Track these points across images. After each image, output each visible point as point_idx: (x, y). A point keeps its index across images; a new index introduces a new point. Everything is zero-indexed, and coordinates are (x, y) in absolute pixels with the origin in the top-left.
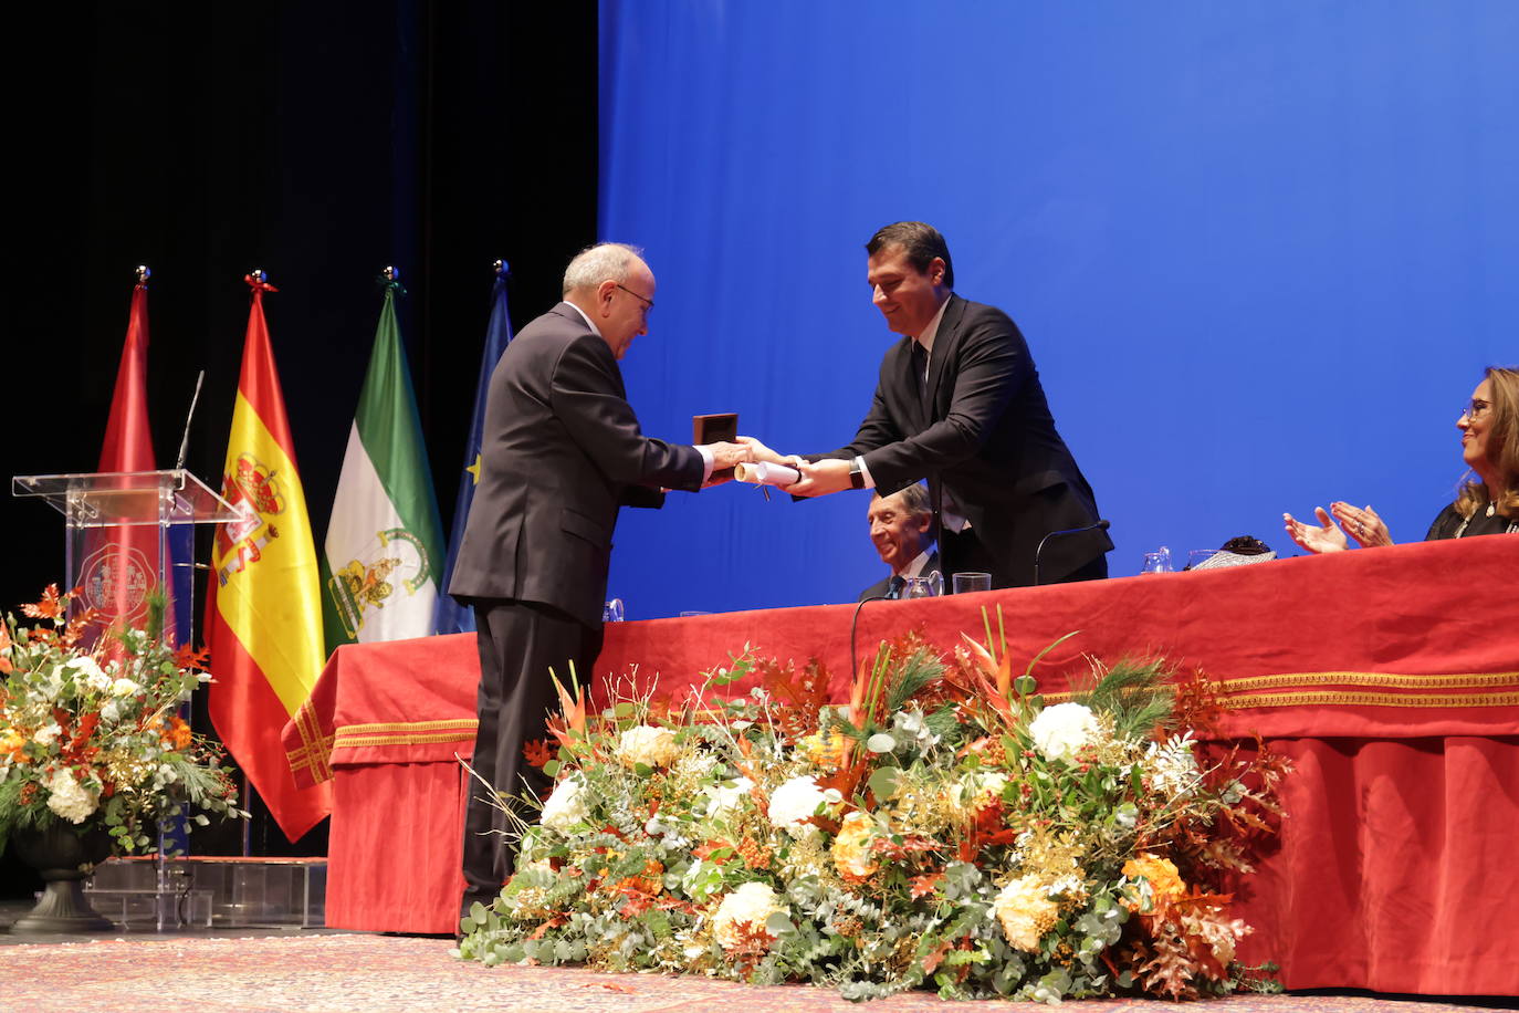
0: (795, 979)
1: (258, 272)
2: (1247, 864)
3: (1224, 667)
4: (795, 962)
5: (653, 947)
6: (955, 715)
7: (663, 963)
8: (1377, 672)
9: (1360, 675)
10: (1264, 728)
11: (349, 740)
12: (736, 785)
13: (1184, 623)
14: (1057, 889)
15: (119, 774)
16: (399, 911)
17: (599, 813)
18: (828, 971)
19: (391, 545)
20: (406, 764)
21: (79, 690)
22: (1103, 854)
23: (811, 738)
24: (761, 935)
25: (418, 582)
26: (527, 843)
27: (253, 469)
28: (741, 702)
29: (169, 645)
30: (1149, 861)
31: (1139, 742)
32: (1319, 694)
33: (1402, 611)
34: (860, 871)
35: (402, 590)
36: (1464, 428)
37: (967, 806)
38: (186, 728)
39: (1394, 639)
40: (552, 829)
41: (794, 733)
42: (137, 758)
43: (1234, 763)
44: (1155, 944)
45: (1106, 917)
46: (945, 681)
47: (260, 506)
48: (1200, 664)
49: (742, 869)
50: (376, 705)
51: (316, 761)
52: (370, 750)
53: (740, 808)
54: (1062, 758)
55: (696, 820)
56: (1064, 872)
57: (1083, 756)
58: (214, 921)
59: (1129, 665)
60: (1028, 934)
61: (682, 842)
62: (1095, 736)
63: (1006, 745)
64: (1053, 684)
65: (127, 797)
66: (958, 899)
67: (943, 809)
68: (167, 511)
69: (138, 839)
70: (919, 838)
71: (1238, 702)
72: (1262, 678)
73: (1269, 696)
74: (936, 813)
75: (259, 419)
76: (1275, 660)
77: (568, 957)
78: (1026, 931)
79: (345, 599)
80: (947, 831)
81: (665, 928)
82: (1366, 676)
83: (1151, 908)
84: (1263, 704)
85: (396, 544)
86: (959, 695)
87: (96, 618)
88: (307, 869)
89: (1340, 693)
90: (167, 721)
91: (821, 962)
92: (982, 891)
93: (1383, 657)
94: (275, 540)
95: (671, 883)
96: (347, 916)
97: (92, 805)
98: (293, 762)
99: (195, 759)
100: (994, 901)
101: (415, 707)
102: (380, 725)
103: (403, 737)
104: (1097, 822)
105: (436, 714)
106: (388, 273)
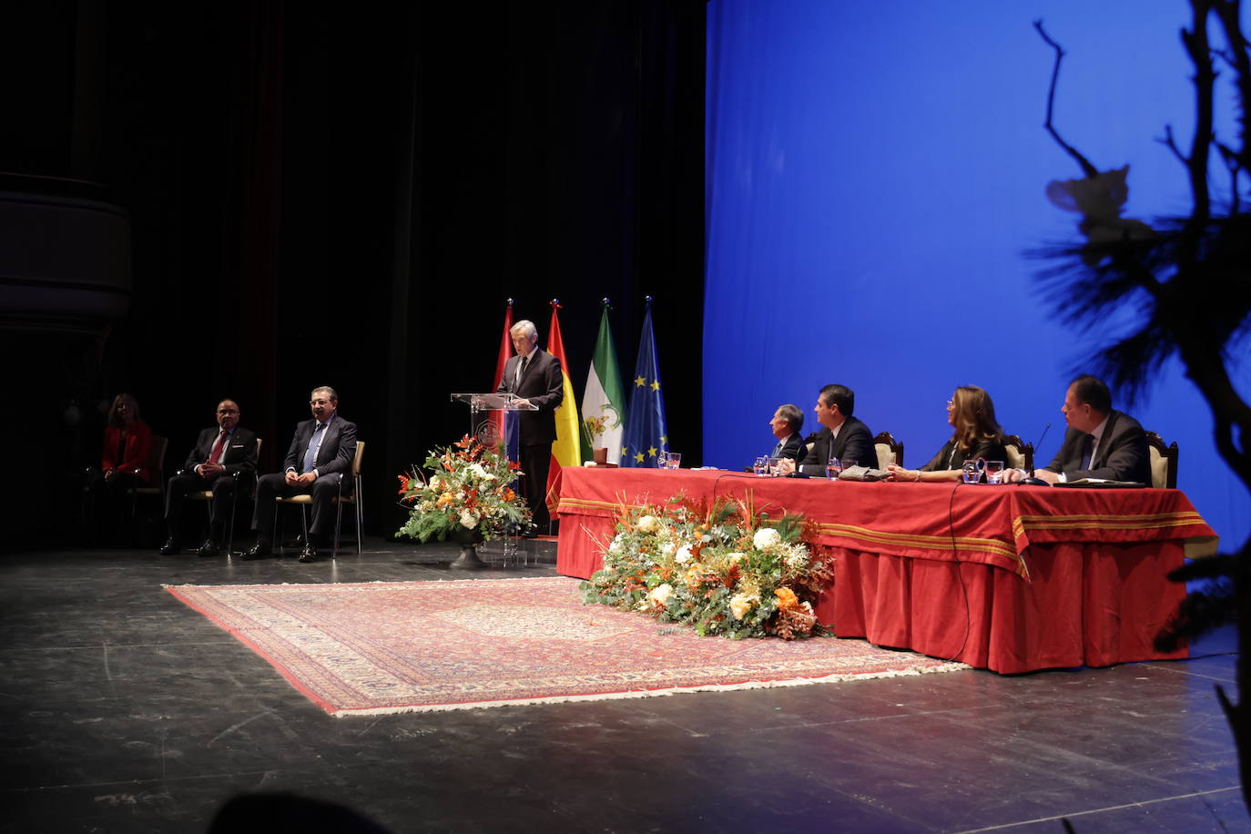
0: (673, 620)
1: (555, 300)
3: (820, 519)
4: (673, 615)
7: (638, 609)
8: (863, 528)
9: (857, 528)
11: (564, 504)
12: (670, 544)
13: (810, 501)
14: (749, 599)
15: (486, 511)
16: (580, 569)
19: (606, 410)
20: (582, 515)
21: (473, 477)
22: (768, 587)
24: (664, 604)
25: (616, 426)
30: (784, 590)
32: (846, 533)
33: (870, 507)
34: (694, 584)
35: (610, 429)
37: (728, 565)
38: (512, 492)
39: (867, 516)
40: (613, 554)
42: (492, 505)
43: (818, 555)
44: (782, 621)
45: (765, 610)
48: (813, 517)
49: (665, 578)
50: (574, 492)
52: (572, 509)
53: (670, 553)
54: (762, 549)
55: (657, 556)
56: (754, 593)
57: (768, 549)
60: (740, 614)
61: (652, 564)
62: (774, 542)
64: (773, 517)
65: (489, 520)
66: (720, 599)
67: (722, 565)
70: (714, 575)
71: (824, 532)
72: (833, 525)
73: (834, 532)
74: (720, 567)
76: (835, 519)
79: (588, 432)
80: (722, 573)
82: (859, 529)
84: (832, 534)
85: (608, 410)
89: (851, 534)
90: (505, 490)
91: (682, 615)
92: (727, 597)
93: (864, 522)
95: (643, 580)
96: (563, 570)
97: (476, 522)
99: (516, 504)
100: (730, 601)
101: (585, 495)
102: (575, 500)
103: (581, 505)
104: (768, 575)
105: (591, 498)
106: (605, 301)
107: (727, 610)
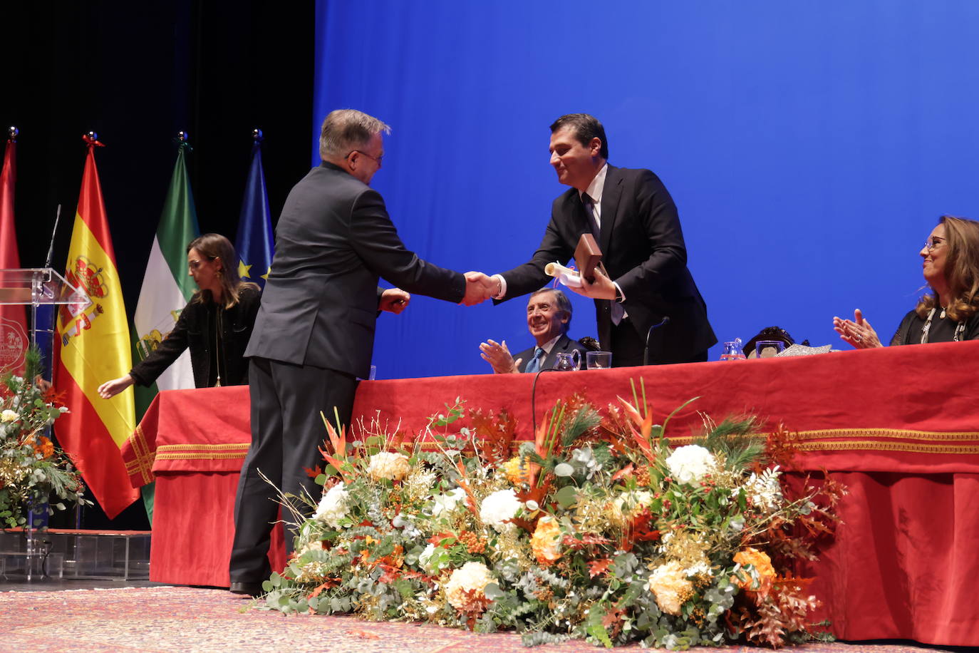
0: (503, 629)
1: (91, 133)
2: (814, 555)
3: (797, 423)
4: (505, 617)
5: (399, 605)
6: (610, 451)
7: (407, 615)
8: (907, 429)
9: (895, 431)
10: (827, 464)
11: (167, 455)
12: (453, 494)
13: (769, 392)
14: (691, 573)
15: (6, 475)
17: (356, 511)
18: (528, 624)
20: (209, 473)
22: (720, 548)
23: (507, 464)
24: (482, 599)
26: (306, 531)
27: (86, 267)
28: (453, 437)
30: (751, 553)
31: (741, 472)
32: (866, 442)
33: (926, 389)
34: (551, 557)
36: (925, 256)
37: (626, 514)
38: (50, 444)
39: (919, 407)
40: (324, 522)
41: (496, 460)
42: (18, 464)
43: (806, 488)
44: (759, 611)
45: (726, 591)
46: (600, 427)
47: (91, 292)
48: (781, 420)
49: (461, 552)
50: (187, 431)
51: (146, 469)
52: (183, 462)
53: (457, 510)
54: (690, 482)
55: (427, 518)
56: (697, 560)
57: (704, 481)
58: (64, 573)
59: (732, 420)
60: (673, 602)
61: (417, 533)
62: (713, 468)
63: (649, 472)
64: (676, 431)
65: (11, 491)
66: (623, 577)
67: (609, 516)
68: (37, 296)
69: (19, 519)
70: (592, 535)
71: (807, 447)
72: (825, 431)
73: (830, 443)
74: (604, 518)
75: (90, 232)
76: (833, 419)
77: (338, 609)
78: (672, 600)
80: (610, 530)
81: (407, 591)
82: (900, 431)
83: (759, 586)
84: (826, 448)
86: (612, 436)
88: (128, 539)
89: (880, 443)
90: (38, 439)
91: (523, 618)
92: (639, 572)
94: (101, 314)
95: (411, 560)
96: (168, 573)
98: (129, 469)
99: (56, 465)
100: (648, 579)
101: (216, 434)
102: (190, 445)
103: (206, 454)
104: (716, 526)
105: (231, 439)
106: (180, 135)
107: (646, 596)
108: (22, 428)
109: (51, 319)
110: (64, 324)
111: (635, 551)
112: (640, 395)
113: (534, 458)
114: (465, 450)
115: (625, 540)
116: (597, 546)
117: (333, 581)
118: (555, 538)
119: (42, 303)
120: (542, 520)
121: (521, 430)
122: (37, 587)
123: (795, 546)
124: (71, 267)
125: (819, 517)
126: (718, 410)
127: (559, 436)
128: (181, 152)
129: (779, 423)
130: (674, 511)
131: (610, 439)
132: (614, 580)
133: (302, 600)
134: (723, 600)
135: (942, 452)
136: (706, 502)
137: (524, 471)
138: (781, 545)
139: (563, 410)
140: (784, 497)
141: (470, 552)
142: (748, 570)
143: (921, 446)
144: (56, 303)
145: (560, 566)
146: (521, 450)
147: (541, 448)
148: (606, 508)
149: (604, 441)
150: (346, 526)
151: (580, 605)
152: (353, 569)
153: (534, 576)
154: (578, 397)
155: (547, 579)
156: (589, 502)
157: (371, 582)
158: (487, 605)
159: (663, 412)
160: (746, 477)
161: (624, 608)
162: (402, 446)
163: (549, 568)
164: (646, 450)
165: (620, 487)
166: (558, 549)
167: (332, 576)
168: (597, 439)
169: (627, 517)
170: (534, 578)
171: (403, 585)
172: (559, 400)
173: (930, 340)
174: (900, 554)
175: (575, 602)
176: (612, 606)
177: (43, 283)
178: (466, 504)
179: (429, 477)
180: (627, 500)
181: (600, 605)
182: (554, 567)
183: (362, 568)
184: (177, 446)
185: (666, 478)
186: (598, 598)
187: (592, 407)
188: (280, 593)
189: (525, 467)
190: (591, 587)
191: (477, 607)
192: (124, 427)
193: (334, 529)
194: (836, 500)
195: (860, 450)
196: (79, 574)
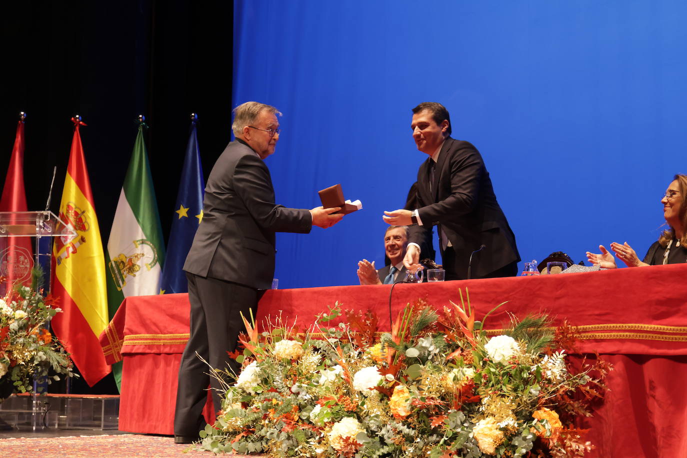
1: (77, 116)
2: (589, 413)
3: (577, 320)
4: (371, 456)
5: (296, 447)
6: (445, 339)
7: (301, 454)
8: (654, 324)
9: (646, 326)
10: (598, 349)
11: (131, 342)
12: (334, 369)
13: (558, 298)
14: (503, 425)
15: (18, 356)
16: (154, 424)
17: (265, 381)
19: (140, 247)
20: (159, 354)
22: (523, 408)
23: (372, 348)
24: (355, 444)
25: (152, 265)
26: (230, 395)
27: (74, 210)
28: (333, 329)
29: (40, 294)
30: (545, 411)
31: (537, 355)
32: (625, 334)
33: (668, 296)
34: (403, 414)
35: (145, 268)
36: (665, 203)
37: (456, 384)
38: (49, 334)
39: (663, 309)
40: (243, 389)
41: (364, 346)
42: (27, 348)
43: (584, 365)
44: (551, 452)
45: (527, 438)
46: (438, 323)
47: (77, 227)
48: (565, 318)
49: (340, 410)
50: (146, 325)
51: (117, 351)
52: (142, 347)
53: (337, 380)
54: (501, 361)
55: (316, 386)
56: (507, 416)
57: (512, 361)
58: (59, 425)
59: (531, 317)
60: (490, 446)
61: (308, 397)
62: (517, 352)
63: (472, 354)
65: (22, 367)
66: (454, 428)
67: (444, 385)
68: (40, 231)
69: (27, 387)
70: (432, 398)
71: (584, 337)
72: (597, 326)
73: (600, 334)
74: (440, 386)
75: (77, 187)
76: (601, 318)
77: (253, 450)
78: (489, 445)
79: (116, 272)
80: (445, 395)
81: (302, 438)
82: (650, 326)
83: (550, 435)
84: (597, 338)
85: (142, 246)
86: (446, 330)
87: (4, 280)
88: (103, 401)
89: (636, 334)
90: (41, 331)
91: (383, 456)
92: (466, 425)
94: (84, 243)
95: (304, 416)
96: (129, 425)
97: (4, 371)
98: (105, 352)
99: (53, 349)
100: (472, 430)
101: (166, 328)
102: (147, 335)
103: (159, 341)
104: (520, 392)
105: (176, 331)
106: (140, 118)
107: (471, 442)
108: (30, 323)
109: (49, 246)
110: (58, 250)
111: (463, 409)
112: (465, 300)
113: (391, 344)
114: (342, 338)
115: (455, 402)
116: (436, 406)
117: (249, 430)
118: (406, 401)
119: (43, 236)
120: (397, 388)
121: (382, 324)
122: (40, 435)
123: (576, 406)
124: (63, 210)
125: (593, 386)
126: (521, 310)
127: (408, 328)
128: (140, 129)
129: (564, 320)
130: (490, 382)
131: (445, 331)
132: (448, 430)
133: (227, 444)
134: (525, 444)
135: (680, 341)
136: (513, 375)
137: (384, 353)
138: (566, 405)
139: (411, 310)
140: (568, 372)
141: (346, 410)
142: (543, 424)
143: (665, 336)
144: (53, 235)
145: (410, 420)
146: (382, 340)
147: (396, 337)
148: (442, 379)
149: (440, 332)
150: (258, 392)
151: (424, 448)
152: (263, 422)
153: (391, 427)
154: (422, 302)
155: (400, 430)
156: (430, 375)
157: (276, 432)
158: (358, 448)
159: (482, 312)
160: (541, 358)
161: (456, 450)
162: (298, 336)
163: (403, 423)
164: (470, 339)
165: (452, 365)
166: (408, 408)
167: (249, 427)
168: (435, 331)
169: (458, 386)
170: (391, 428)
171: (299, 434)
172: (409, 303)
173: (669, 262)
174: (650, 412)
175: (421, 445)
176: (447, 449)
177: (44, 221)
178: (343, 377)
179: (316, 358)
180: (457, 374)
181: (438, 448)
182: (406, 421)
183: (270, 422)
184: (138, 335)
185: (485, 358)
186: (437, 443)
187: (432, 308)
188: (212, 439)
189: (385, 350)
190: (432, 435)
191: (351, 449)
192: (100, 322)
193: (250, 394)
194: (605, 374)
195: (622, 339)
196: (69, 425)
